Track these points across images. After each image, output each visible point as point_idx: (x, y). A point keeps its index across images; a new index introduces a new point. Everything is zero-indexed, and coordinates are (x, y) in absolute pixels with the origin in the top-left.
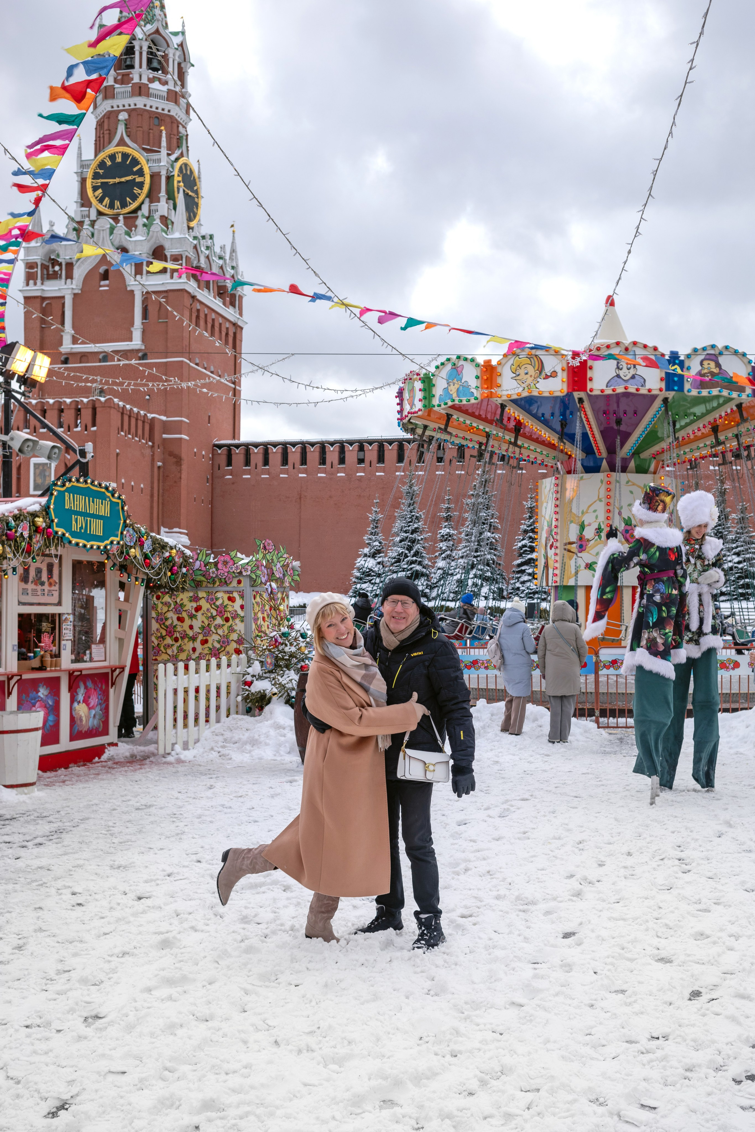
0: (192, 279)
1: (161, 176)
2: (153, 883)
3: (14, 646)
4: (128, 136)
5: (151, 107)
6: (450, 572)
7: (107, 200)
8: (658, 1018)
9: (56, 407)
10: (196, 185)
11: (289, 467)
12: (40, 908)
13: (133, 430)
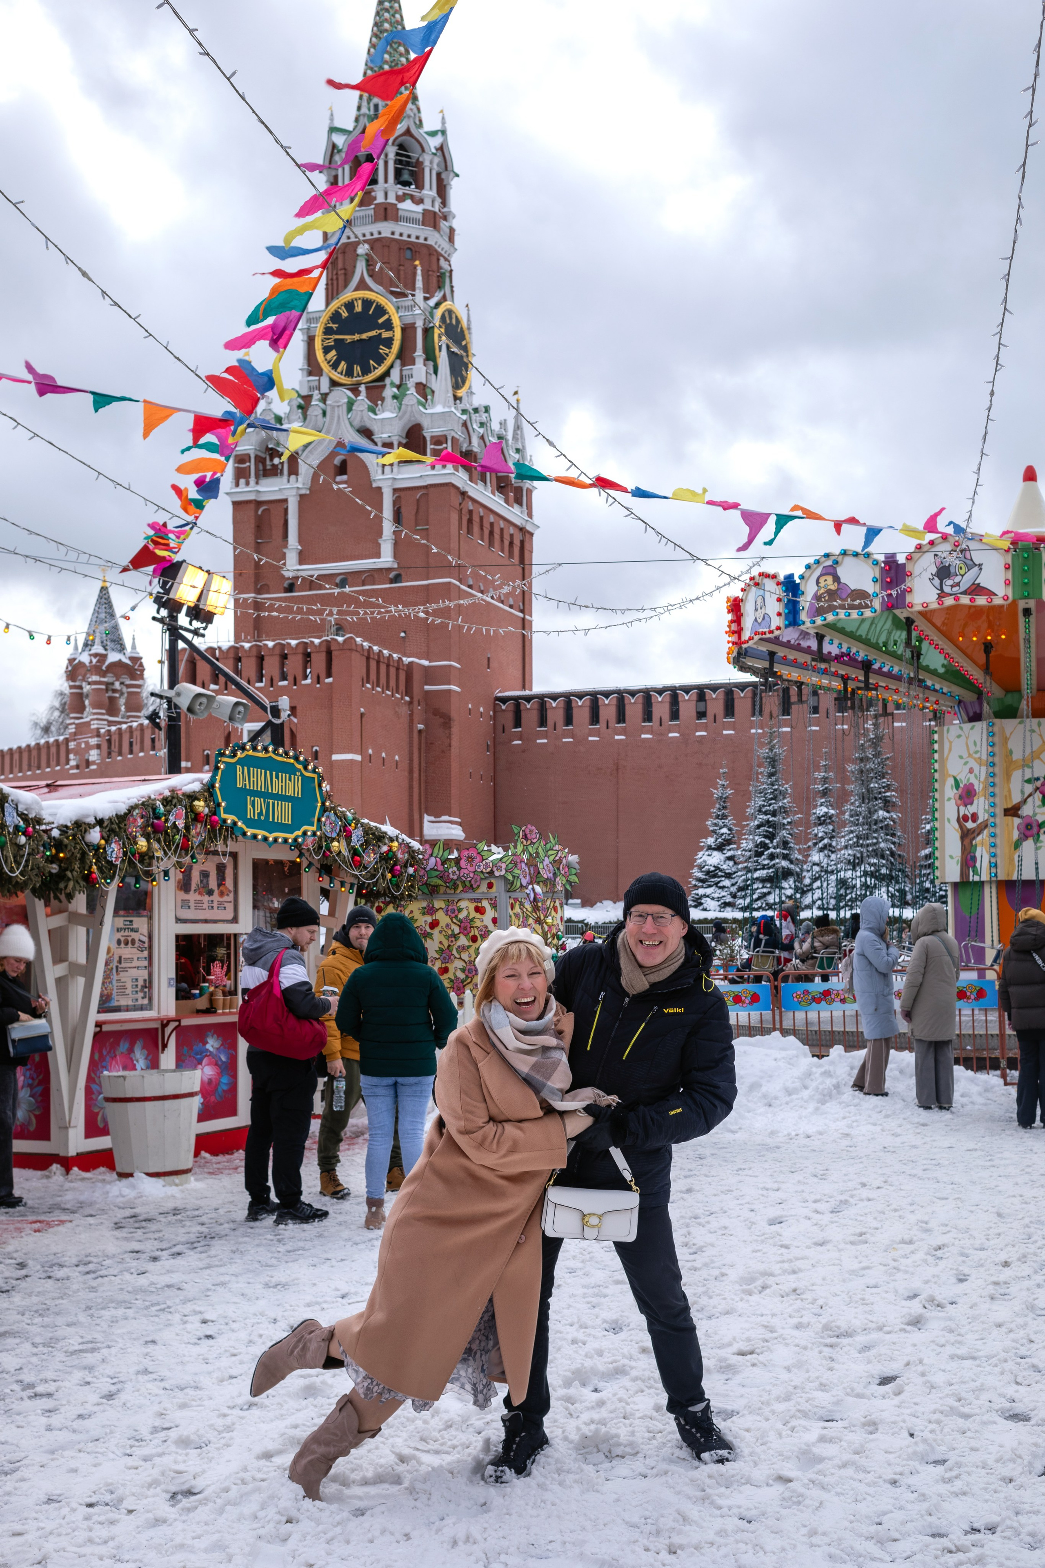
0: (460, 468)
1: (415, 329)
2: (317, 1307)
3: (170, 979)
4: (371, 276)
5: (401, 235)
6: (830, 868)
7: (343, 365)
8: (986, 1501)
9: (277, 651)
10: (464, 339)
11: (601, 726)
12: (153, 1342)
13: (383, 680)
